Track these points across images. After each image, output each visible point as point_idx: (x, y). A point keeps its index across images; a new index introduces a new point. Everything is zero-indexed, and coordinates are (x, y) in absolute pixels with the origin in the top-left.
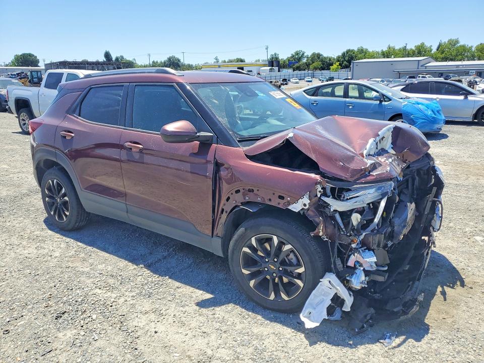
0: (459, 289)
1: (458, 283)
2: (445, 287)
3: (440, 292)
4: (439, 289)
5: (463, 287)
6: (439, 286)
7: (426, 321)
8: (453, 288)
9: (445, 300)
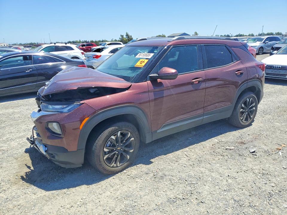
0: (23, 174)
1: (25, 177)
2: (30, 171)
3: (31, 167)
4: (32, 168)
5: (21, 176)
6: (33, 169)
7: (28, 154)
8: (26, 173)
9: (26, 165)
